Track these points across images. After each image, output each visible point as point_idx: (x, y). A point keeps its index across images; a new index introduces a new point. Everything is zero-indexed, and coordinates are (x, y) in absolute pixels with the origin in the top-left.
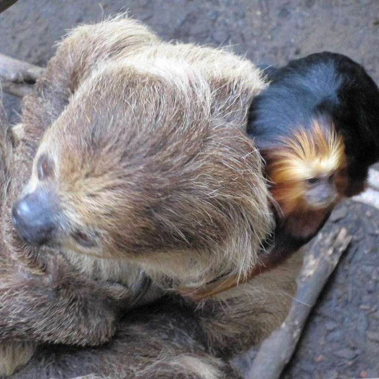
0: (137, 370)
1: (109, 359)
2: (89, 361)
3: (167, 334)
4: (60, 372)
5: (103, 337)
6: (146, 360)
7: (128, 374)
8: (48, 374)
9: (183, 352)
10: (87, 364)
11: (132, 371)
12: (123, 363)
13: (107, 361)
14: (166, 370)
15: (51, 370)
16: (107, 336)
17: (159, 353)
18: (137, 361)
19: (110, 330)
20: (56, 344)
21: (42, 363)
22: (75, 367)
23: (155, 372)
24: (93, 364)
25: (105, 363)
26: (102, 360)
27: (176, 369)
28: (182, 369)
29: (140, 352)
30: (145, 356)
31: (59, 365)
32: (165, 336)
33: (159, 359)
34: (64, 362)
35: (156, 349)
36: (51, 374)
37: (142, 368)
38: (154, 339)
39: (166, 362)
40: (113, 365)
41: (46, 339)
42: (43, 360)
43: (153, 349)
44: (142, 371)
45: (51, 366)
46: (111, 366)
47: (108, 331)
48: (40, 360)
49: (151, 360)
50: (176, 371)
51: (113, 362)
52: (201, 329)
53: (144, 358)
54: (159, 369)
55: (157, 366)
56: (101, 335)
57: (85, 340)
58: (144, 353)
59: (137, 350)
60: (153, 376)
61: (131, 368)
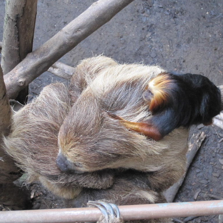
0: (123, 197)
1: (111, 192)
2: (104, 193)
3: (135, 182)
4: (92, 197)
5: (108, 185)
6: (127, 192)
7: (119, 198)
8: (87, 198)
9: (142, 189)
10: (103, 194)
11: (121, 197)
12: (117, 194)
13: (111, 193)
14: (134, 197)
15: (88, 197)
16: (109, 185)
17: (131, 190)
18: (123, 193)
19: (111, 183)
20: (89, 188)
21: (85, 194)
22: (98, 195)
23: (129, 198)
24: (105, 195)
25: (110, 194)
26: (109, 193)
27: (138, 196)
28: (140, 196)
29: (124, 189)
30: (126, 191)
31: (92, 195)
32: (134, 183)
33: (131, 192)
34: (94, 194)
35: (130, 188)
36: (88, 198)
37: (125, 196)
38: (129, 184)
39: (134, 193)
40: (113, 195)
41: (84, 186)
42: (85, 193)
43: (129, 188)
44: (124, 197)
45: (88, 196)
46: (112, 195)
47: (110, 183)
48: (84, 193)
49: (128, 192)
50: (138, 197)
51: (113, 194)
52: (148, 181)
53: (126, 192)
54: (131, 196)
55: (131, 195)
56: (107, 185)
57: (100, 187)
58: (126, 190)
59: (123, 189)
60: (129, 199)
61: (120, 196)
